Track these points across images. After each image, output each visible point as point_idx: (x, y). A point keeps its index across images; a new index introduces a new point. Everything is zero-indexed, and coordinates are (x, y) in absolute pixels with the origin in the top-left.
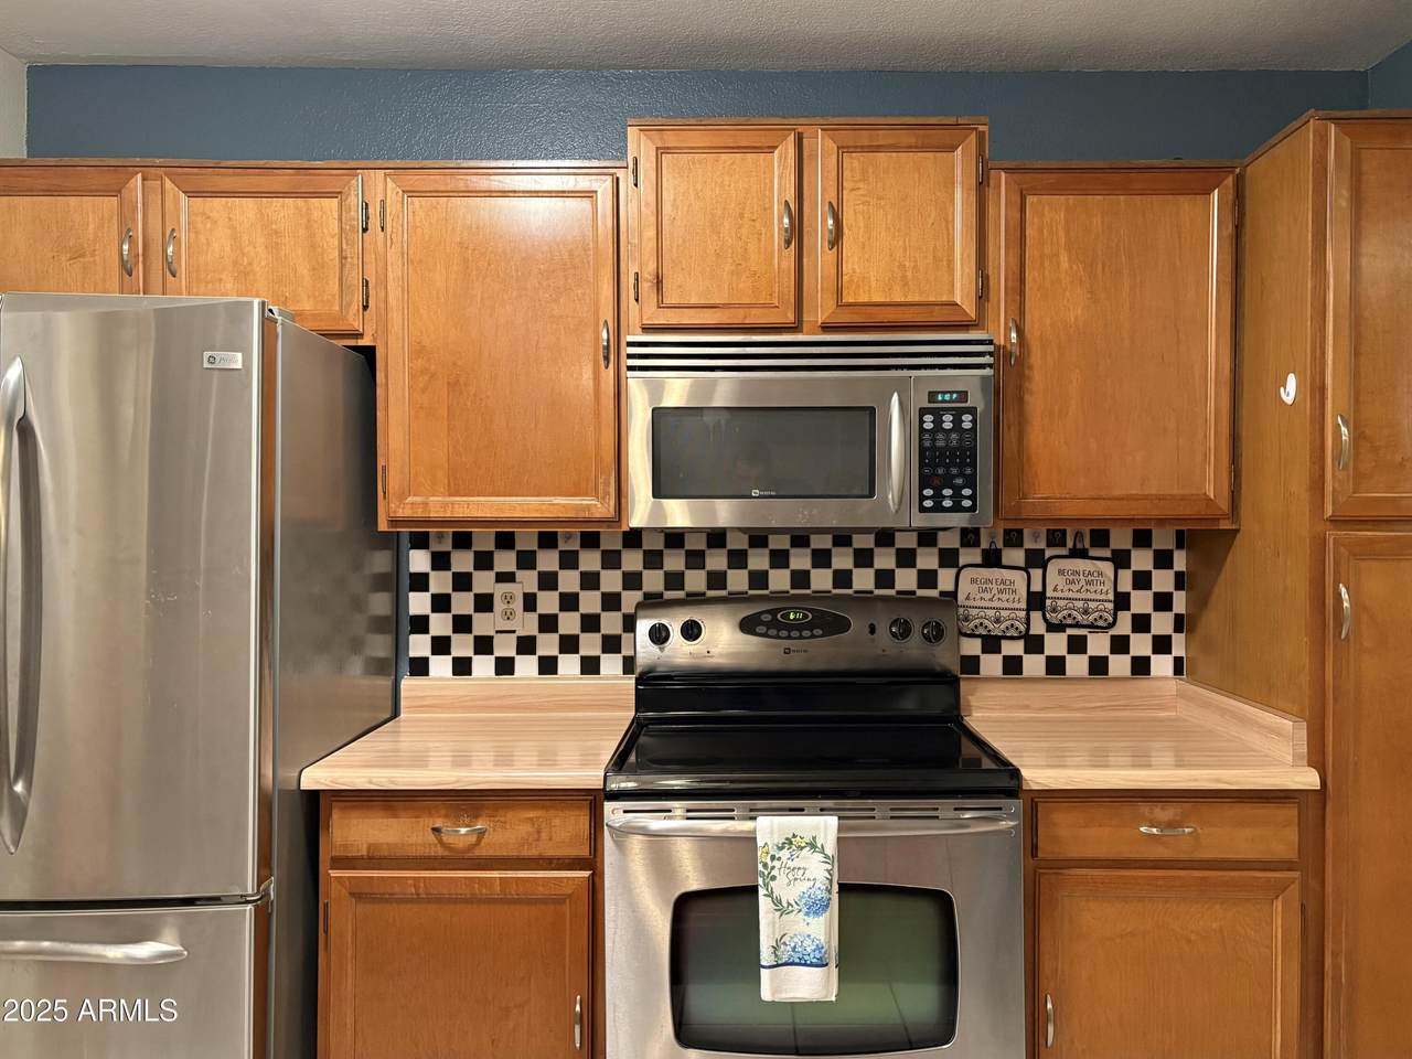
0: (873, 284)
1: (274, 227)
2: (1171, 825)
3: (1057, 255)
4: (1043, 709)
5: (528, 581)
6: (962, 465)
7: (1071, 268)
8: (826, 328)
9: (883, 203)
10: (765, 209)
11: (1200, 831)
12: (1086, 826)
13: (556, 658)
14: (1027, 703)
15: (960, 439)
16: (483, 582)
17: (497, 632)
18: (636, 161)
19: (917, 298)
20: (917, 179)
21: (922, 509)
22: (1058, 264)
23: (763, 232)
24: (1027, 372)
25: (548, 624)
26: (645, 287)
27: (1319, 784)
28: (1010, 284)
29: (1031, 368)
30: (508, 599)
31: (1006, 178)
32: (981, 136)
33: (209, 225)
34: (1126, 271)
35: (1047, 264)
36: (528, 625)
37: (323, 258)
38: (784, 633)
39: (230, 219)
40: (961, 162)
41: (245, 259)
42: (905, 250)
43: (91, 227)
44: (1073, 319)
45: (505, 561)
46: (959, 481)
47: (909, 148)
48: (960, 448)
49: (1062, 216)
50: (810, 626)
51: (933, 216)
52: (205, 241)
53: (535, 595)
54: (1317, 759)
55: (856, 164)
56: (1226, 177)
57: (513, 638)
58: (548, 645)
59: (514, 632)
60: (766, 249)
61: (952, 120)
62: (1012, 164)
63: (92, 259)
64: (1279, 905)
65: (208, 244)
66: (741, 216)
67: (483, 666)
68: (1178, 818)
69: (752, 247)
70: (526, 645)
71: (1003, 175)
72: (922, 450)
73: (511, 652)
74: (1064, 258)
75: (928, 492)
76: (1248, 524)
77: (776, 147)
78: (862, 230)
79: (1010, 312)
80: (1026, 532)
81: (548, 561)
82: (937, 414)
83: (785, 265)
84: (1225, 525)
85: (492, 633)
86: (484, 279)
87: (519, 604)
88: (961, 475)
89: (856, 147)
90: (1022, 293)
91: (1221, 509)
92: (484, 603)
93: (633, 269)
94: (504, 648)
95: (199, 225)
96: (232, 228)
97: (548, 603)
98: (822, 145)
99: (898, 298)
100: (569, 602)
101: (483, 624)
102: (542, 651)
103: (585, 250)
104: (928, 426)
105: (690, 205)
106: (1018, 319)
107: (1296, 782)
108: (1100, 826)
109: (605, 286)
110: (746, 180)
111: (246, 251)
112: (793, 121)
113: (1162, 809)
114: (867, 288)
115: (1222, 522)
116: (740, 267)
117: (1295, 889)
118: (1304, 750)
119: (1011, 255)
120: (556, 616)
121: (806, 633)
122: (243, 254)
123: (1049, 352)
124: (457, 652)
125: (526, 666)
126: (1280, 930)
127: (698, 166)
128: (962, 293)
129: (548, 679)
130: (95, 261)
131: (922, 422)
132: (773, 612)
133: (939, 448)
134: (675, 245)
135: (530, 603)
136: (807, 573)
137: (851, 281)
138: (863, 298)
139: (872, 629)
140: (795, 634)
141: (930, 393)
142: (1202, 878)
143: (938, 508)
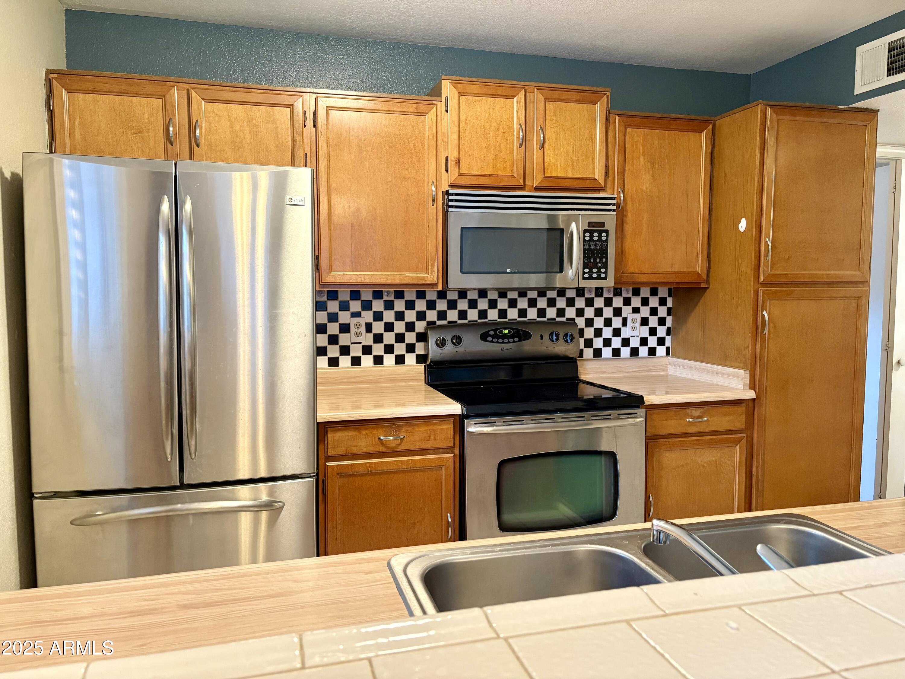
0: (559, 167)
1: (254, 122)
2: (699, 417)
3: (639, 158)
4: (612, 373)
5: (368, 316)
6: (601, 258)
7: (645, 164)
8: (537, 189)
9: (564, 128)
10: (509, 127)
11: (709, 419)
12: (666, 420)
13: (383, 356)
14: (605, 370)
15: (601, 245)
16: (344, 317)
17: (352, 343)
18: (447, 99)
19: (578, 176)
20: (579, 117)
21: (584, 279)
22: (639, 161)
23: (509, 138)
24: (625, 213)
25: (378, 339)
26: (451, 165)
27: (755, 396)
28: (619, 170)
29: (627, 211)
30: (358, 326)
31: (619, 119)
32: (607, 97)
33: (217, 119)
34: (667, 167)
35: (635, 161)
36: (368, 339)
37: (282, 141)
38: (500, 340)
39: (229, 116)
40: (599, 109)
41: (238, 139)
42: (573, 152)
43: (146, 115)
44: (645, 189)
45: (356, 306)
46: (600, 265)
47: (577, 101)
48: (601, 249)
49: (642, 139)
50: (512, 336)
51: (586, 135)
52: (215, 128)
53: (371, 324)
54: (752, 386)
55: (552, 107)
56: (709, 126)
57: (360, 346)
58: (379, 349)
59: (360, 343)
60: (510, 148)
61: (595, 89)
62: (620, 113)
63: (147, 134)
64: (738, 448)
65: (216, 130)
66: (498, 130)
67: (345, 361)
68: (701, 414)
69: (503, 146)
70: (367, 350)
71: (617, 118)
72: (585, 250)
73: (359, 354)
74: (642, 159)
75: (587, 270)
76: (713, 285)
77: (516, 96)
78: (554, 141)
79: (619, 184)
80: (623, 289)
81: (378, 306)
82: (591, 232)
83: (519, 156)
84: (703, 285)
85: (349, 344)
86: (370, 156)
87: (363, 329)
88: (601, 262)
89: (552, 99)
90: (624, 175)
91: (703, 278)
92: (345, 329)
93: (444, 155)
94: (356, 351)
95: (212, 119)
96: (230, 121)
97: (378, 328)
98: (537, 96)
99: (570, 175)
100: (389, 327)
101: (344, 340)
102: (375, 353)
103: (422, 144)
104: (587, 238)
105: (474, 123)
106: (622, 187)
107: (747, 396)
108: (672, 420)
109: (432, 163)
110: (501, 112)
111: (238, 135)
112: (522, 83)
113: (696, 411)
114: (556, 170)
115: (702, 284)
116: (497, 156)
117: (744, 441)
118: (748, 382)
119: (620, 157)
120: (382, 335)
121: (511, 340)
122: (237, 136)
123: (635, 203)
124: (331, 354)
125: (367, 361)
126: (738, 459)
127: (477, 103)
128: (598, 174)
129: (379, 368)
130: (149, 136)
131: (585, 236)
132: (495, 330)
133: (591, 249)
134: (466, 143)
135: (369, 327)
136: (506, 311)
137: (549, 166)
138: (554, 175)
139: (542, 337)
140: (506, 341)
141: (588, 222)
142: (711, 439)
143: (591, 278)
